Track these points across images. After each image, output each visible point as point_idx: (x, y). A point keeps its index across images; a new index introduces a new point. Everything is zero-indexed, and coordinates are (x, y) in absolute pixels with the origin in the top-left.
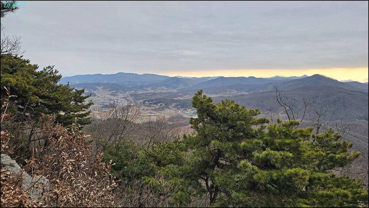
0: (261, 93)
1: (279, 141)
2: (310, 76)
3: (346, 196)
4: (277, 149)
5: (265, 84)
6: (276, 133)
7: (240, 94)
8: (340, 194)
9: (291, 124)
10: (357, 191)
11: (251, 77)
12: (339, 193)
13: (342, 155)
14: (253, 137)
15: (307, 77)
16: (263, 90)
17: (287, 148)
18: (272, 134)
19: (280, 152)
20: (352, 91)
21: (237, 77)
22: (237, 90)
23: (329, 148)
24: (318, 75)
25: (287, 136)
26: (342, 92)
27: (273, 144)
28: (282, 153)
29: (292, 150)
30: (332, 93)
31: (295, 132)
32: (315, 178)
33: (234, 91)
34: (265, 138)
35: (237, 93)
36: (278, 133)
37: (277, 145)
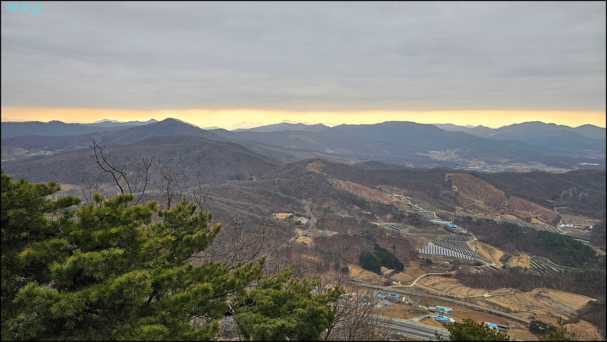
0: (80, 151)
1: (100, 232)
2: (161, 122)
3: (206, 291)
4: (98, 248)
5: (84, 135)
6: (93, 220)
7: (33, 154)
8: (199, 291)
9: (121, 200)
10: (222, 278)
11: (54, 121)
12: (197, 290)
13: (200, 233)
14: (49, 234)
15: (156, 123)
16: (82, 146)
17: (114, 241)
18: (86, 223)
19: (102, 251)
20: (219, 142)
21: (23, 121)
22: (25, 148)
23: (184, 227)
24: (172, 119)
25: (114, 221)
26: (206, 144)
27: (89, 239)
28: (105, 252)
29: (123, 244)
30: (194, 146)
31: (128, 213)
32: (163, 280)
33: (20, 151)
34: (72, 233)
35: (28, 153)
36: (97, 219)
37: (97, 240)
